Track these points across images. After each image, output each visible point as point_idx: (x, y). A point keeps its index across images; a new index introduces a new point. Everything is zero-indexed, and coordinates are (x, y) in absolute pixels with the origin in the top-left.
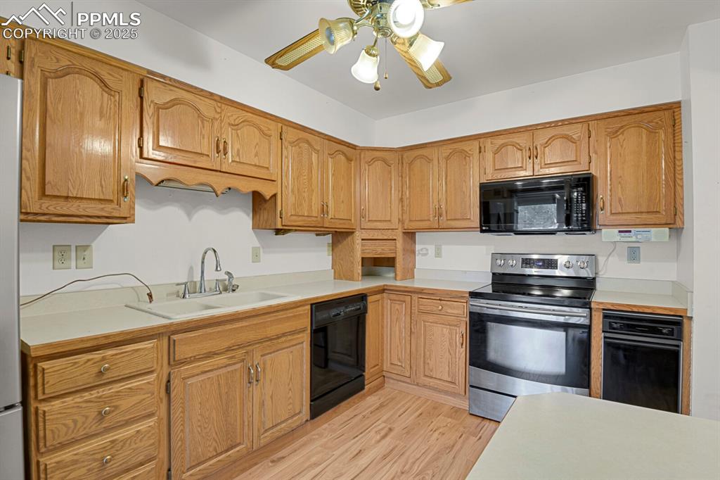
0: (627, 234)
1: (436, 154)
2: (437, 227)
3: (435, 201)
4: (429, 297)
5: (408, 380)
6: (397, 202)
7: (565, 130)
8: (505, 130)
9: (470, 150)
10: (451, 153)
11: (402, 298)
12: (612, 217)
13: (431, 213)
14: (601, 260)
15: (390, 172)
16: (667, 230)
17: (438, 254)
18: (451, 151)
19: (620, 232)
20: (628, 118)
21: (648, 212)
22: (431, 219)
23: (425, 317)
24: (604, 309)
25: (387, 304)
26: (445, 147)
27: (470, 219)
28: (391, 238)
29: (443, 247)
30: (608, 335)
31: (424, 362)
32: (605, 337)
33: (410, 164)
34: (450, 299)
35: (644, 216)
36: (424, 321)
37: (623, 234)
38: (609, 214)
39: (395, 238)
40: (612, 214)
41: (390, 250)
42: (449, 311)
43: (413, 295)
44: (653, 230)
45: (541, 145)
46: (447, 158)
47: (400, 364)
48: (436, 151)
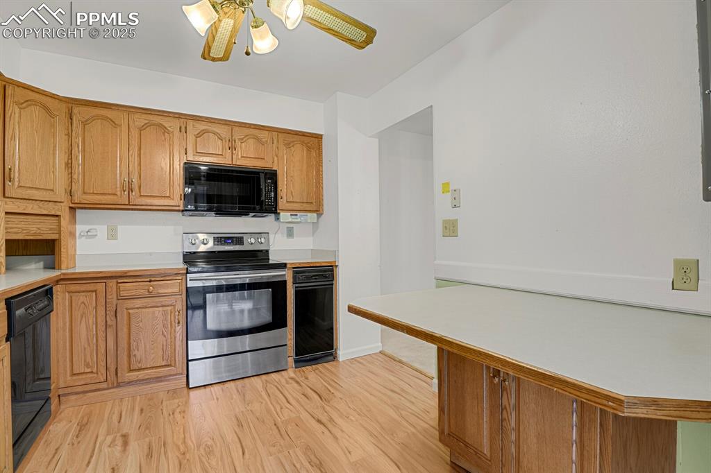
0: (295, 217)
1: (126, 120)
2: (127, 203)
3: (123, 173)
4: (134, 280)
5: (105, 385)
6: (64, 167)
7: (256, 132)
8: (207, 118)
9: (170, 127)
10: (146, 124)
11: (91, 287)
12: (288, 204)
13: (118, 186)
14: (271, 236)
15: (53, 126)
16: (315, 215)
17: (112, 235)
18: (147, 122)
19: (291, 215)
20: (296, 136)
21: (307, 203)
22: (119, 193)
23: (129, 304)
24: (294, 268)
25: (64, 299)
26: (137, 116)
27: (169, 197)
28: (53, 213)
29: (119, 227)
30: (297, 285)
31: (129, 356)
32: (296, 287)
33: (85, 124)
34: (162, 279)
35: (305, 205)
36: (127, 309)
37: (293, 217)
38: (285, 201)
39: (58, 213)
40: (287, 202)
41: (51, 229)
42: (161, 291)
43: (108, 281)
44: (309, 214)
45: (239, 139)
46: (141, 129)
47: (89, 370)
48: (126, 117)
